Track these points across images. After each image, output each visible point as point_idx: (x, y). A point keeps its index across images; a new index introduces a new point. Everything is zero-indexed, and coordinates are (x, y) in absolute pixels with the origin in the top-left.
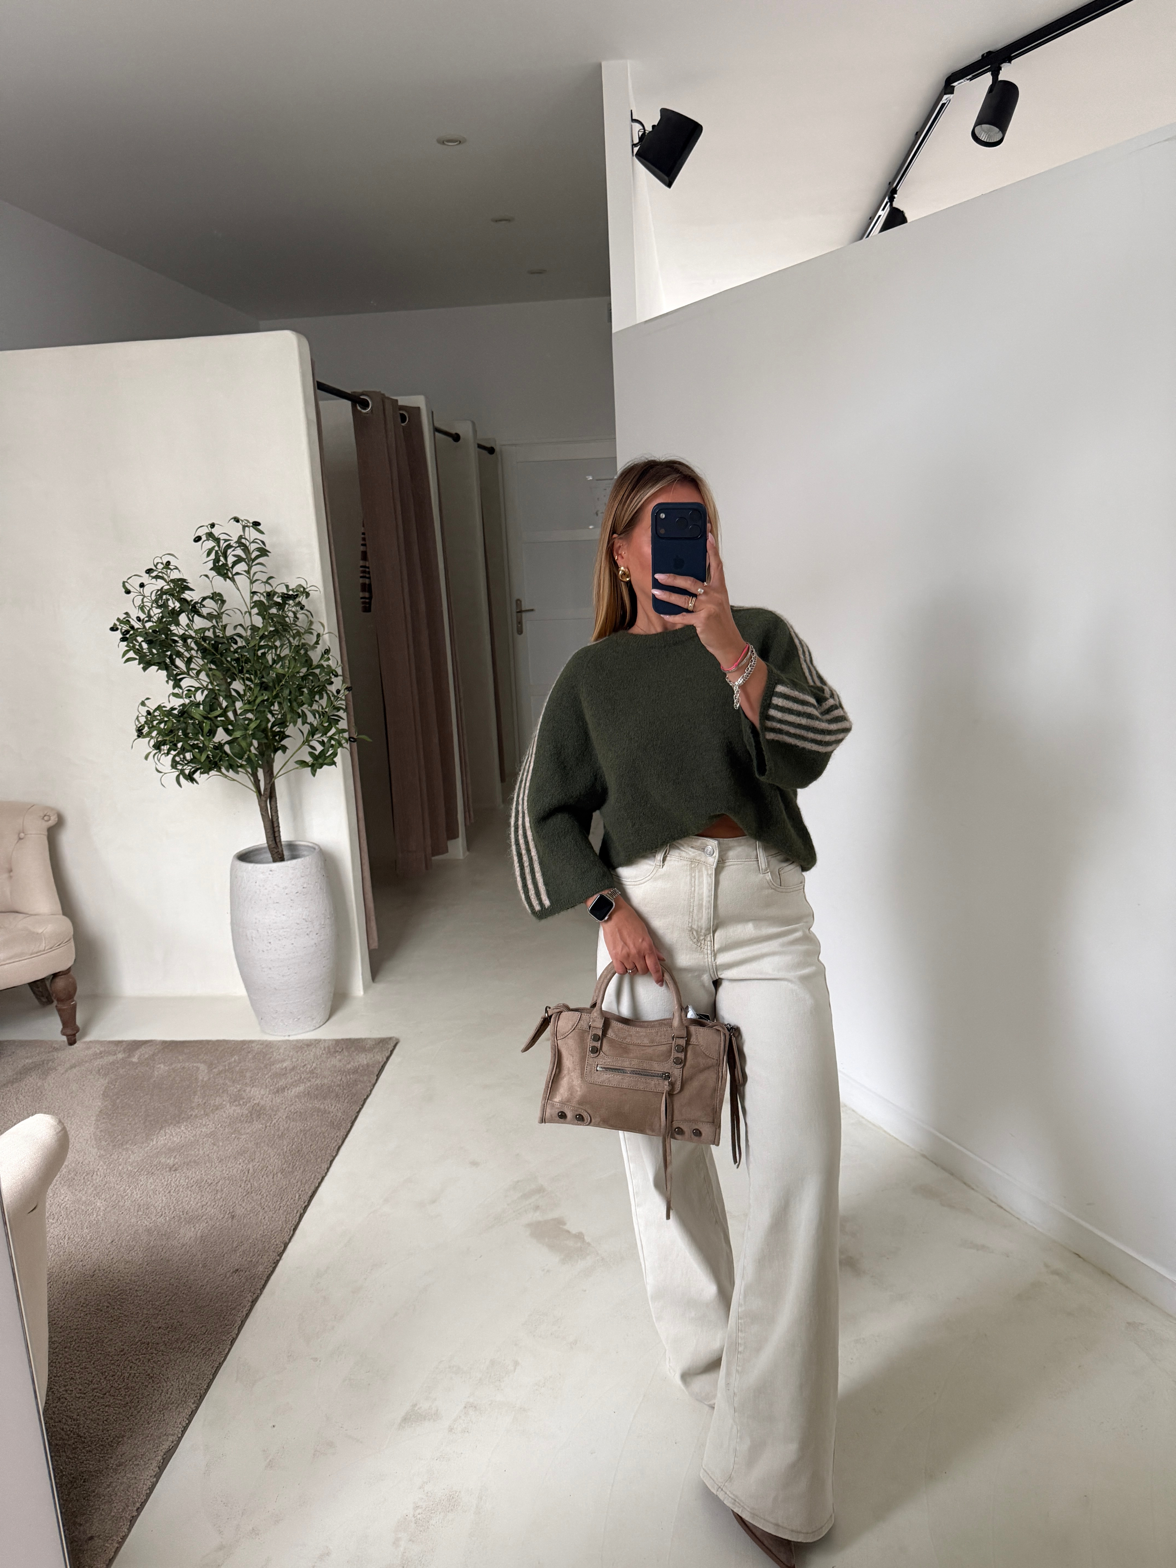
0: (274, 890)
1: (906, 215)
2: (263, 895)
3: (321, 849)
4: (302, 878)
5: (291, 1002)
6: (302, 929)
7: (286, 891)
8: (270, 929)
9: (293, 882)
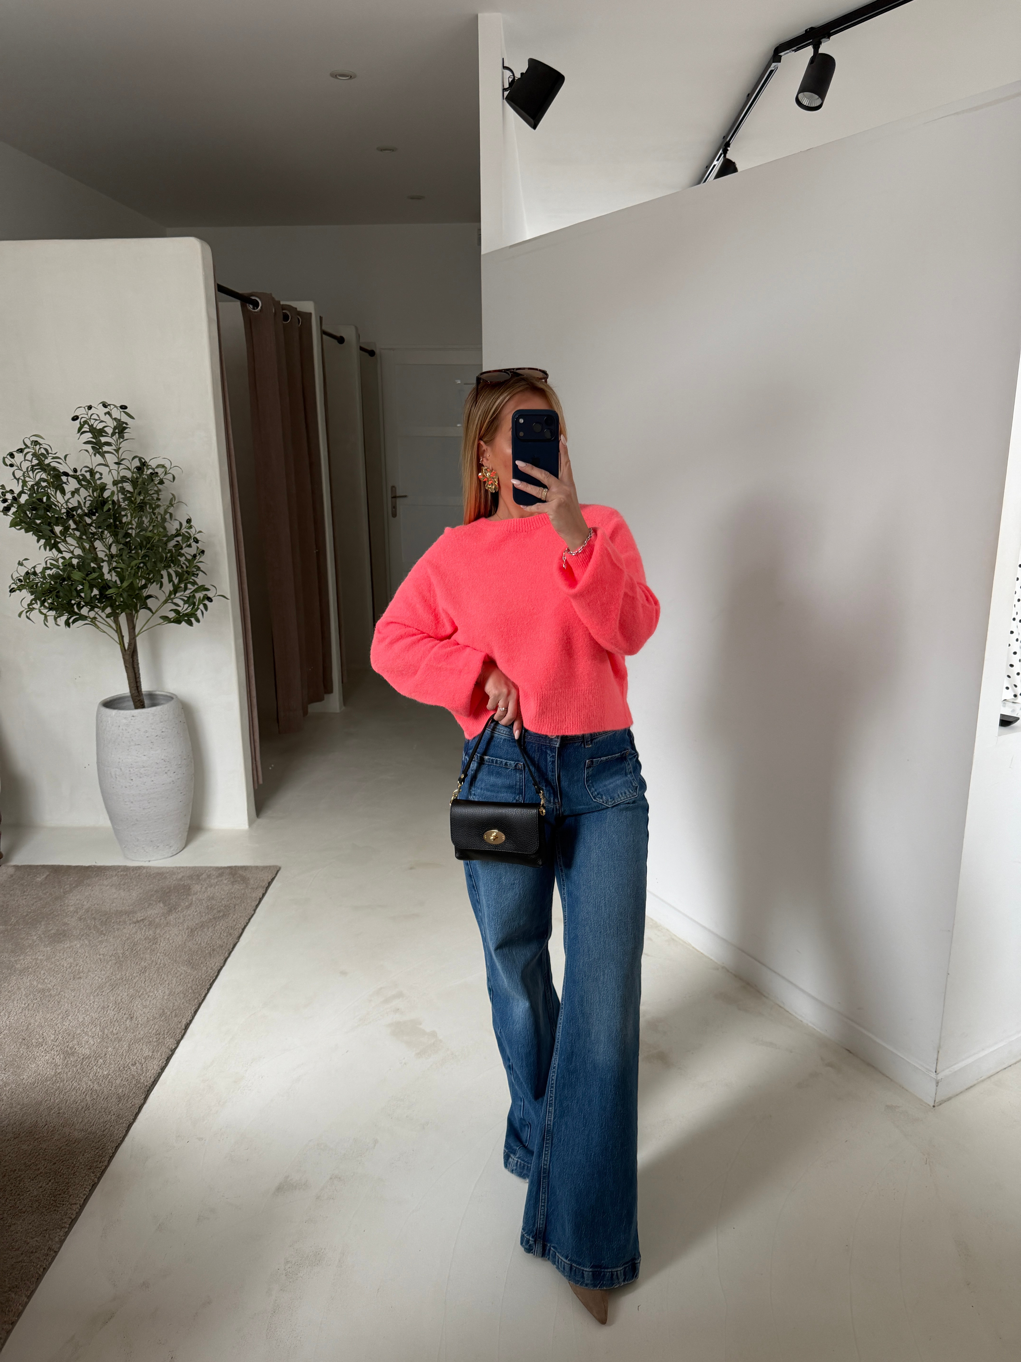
0: (136, 733)
1: (737, 166)
2: (126, 738)
3: (178, 699)
4: (162, 723)
5: (151, 832)
6: (161, 768)
7: (147, 734)
8: (132, 768)
9: (153, 727)
